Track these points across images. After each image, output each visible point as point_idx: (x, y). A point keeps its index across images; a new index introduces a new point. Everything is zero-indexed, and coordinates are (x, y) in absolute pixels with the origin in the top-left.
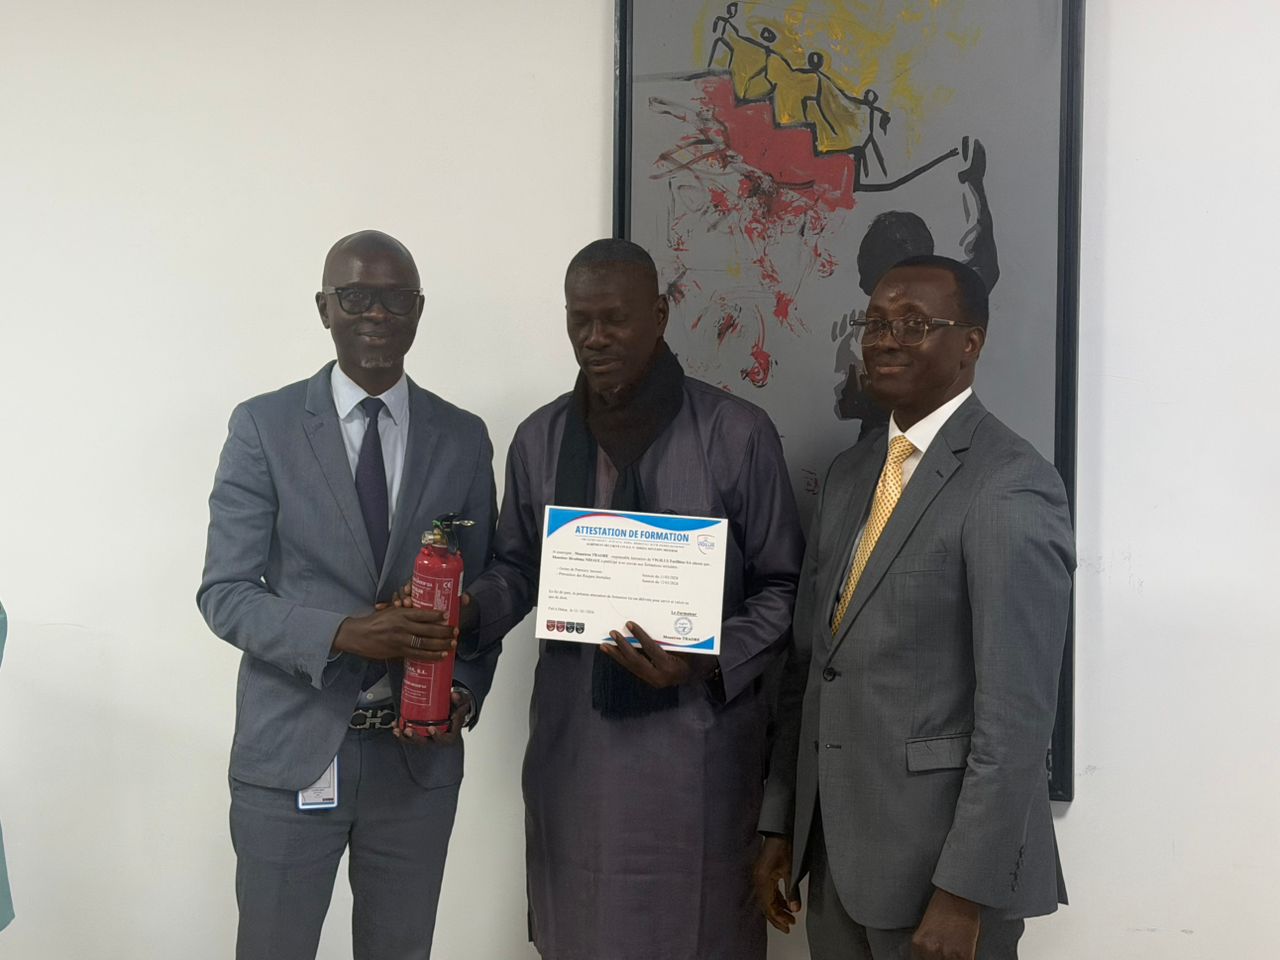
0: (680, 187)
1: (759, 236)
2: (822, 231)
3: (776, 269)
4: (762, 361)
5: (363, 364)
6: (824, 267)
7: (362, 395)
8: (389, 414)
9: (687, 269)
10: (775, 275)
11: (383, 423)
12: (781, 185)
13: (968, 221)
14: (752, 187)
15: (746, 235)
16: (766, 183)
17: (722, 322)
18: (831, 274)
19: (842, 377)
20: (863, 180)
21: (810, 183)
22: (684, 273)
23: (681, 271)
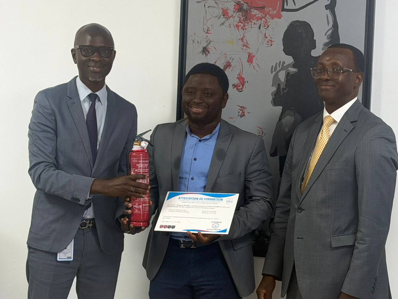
0: (209, 7)
1: (241, 29)
2: (268, 27)
3: (248, 42)
4: (241, 81)
5: (90, 79)
6: (268, 42)
7: (90, 92)
8: (99, 100)
9: (211, 41)
10: (248, 45)
11: (97, 104)
12: (251, 7)
13: (328, 25)
14: (239, 8)
15: (236, 28)
16: (245, 7)
17: (225, 64)
18: (271, 46)
19: (274, 89)
20: (286, 7)
21: (263, 8)
22: (210, 43)
23: (208, 42)
